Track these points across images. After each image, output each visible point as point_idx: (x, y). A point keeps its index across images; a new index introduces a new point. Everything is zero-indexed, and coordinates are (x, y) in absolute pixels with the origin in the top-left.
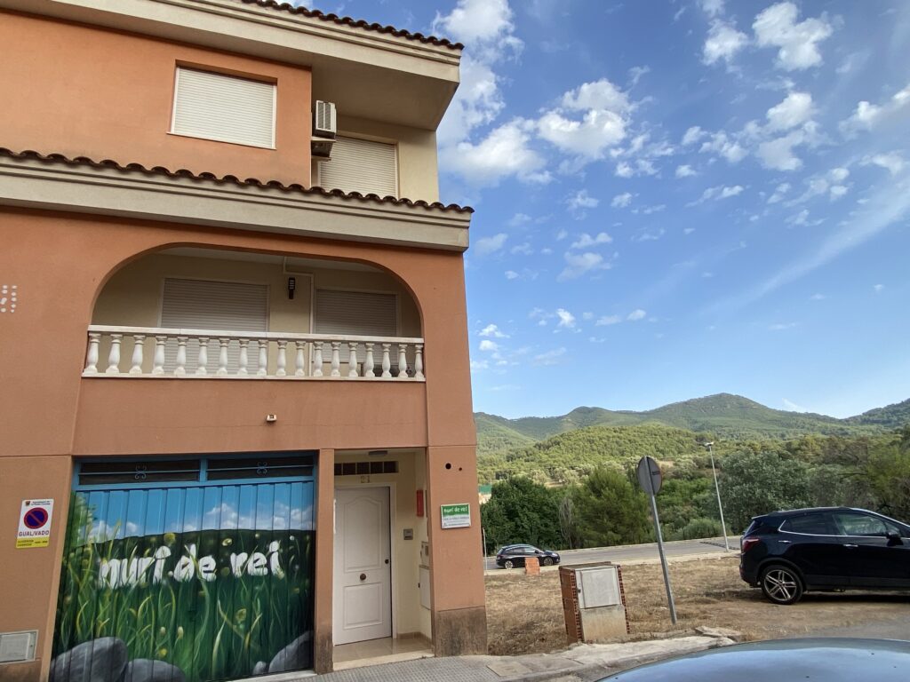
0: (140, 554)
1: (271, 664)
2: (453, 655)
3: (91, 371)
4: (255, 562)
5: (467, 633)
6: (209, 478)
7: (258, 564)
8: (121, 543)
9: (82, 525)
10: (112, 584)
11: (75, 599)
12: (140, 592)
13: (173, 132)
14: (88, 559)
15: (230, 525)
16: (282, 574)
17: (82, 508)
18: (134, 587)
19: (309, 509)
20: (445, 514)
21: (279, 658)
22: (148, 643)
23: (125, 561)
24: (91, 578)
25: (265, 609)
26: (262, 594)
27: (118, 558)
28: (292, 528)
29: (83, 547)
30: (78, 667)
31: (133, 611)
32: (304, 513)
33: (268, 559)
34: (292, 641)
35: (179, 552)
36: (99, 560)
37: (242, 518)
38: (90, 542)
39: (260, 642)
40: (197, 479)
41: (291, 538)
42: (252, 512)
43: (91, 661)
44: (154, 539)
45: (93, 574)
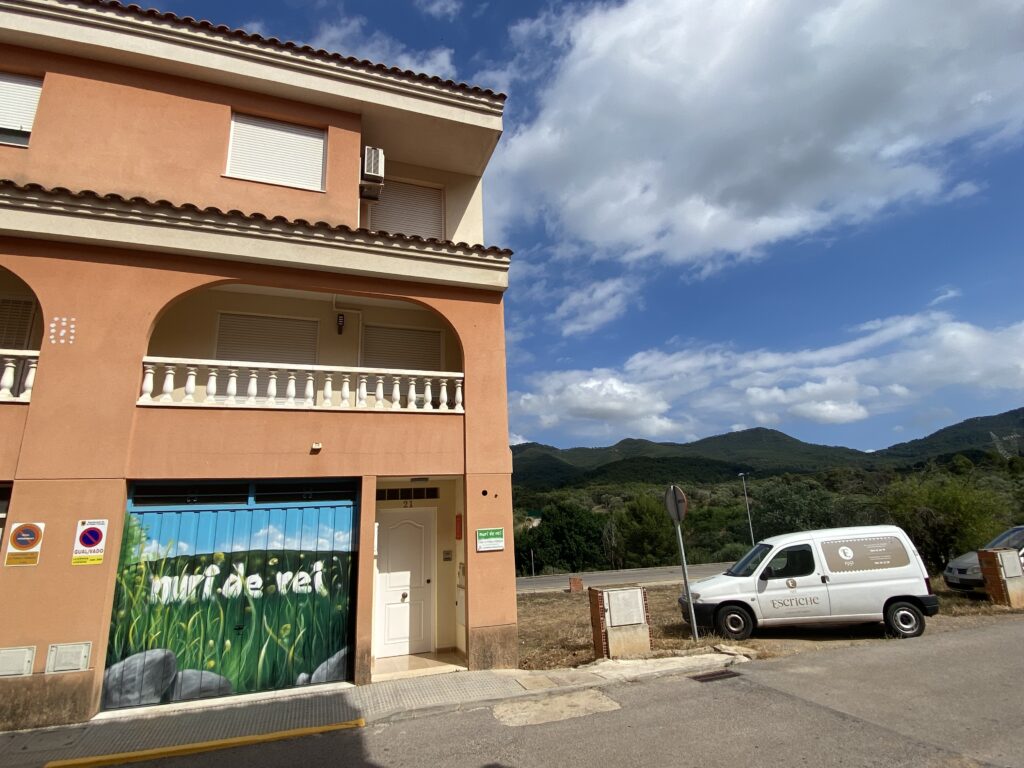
0: (191, 572)
1: (314, 676)
2: (484, 669)
3: (146, 400)
4: (300, 580)
5: (499, 648)
6: (256, 502)
7: (302, 582)
8: (173, 561)
9: (136, 544)
10: (163, 600)
11: (128, 613)
12: (190, 607)
13: (227, 175)
14: (141, 575)
15: (277, 546)
16: (325, 592)
17: (136, 528)
18: (184, 602)
19: (352, 531)
20: (480, 537)
21: (322, 669)
22: (197, 655)
23: (177, 578)
24: (144, 594)
25: (309, 625)
26: (306, 611)
27: (170, 575)
28: (336, 549)
29: (137, 564)
30: (130, 677)
31: (183, 625)
32: (347, 535)
33: (312, 577)
34: (334, 654)
35: (227, 570)
36: (152, 577)
37: (288, 540)
38: (143, 560)
39: (303, 655)
40: (245, 500)
41: (335, 558)
42: (298, 534)
43: (143, 672)
44: (203, 558)
45: (146, 590)
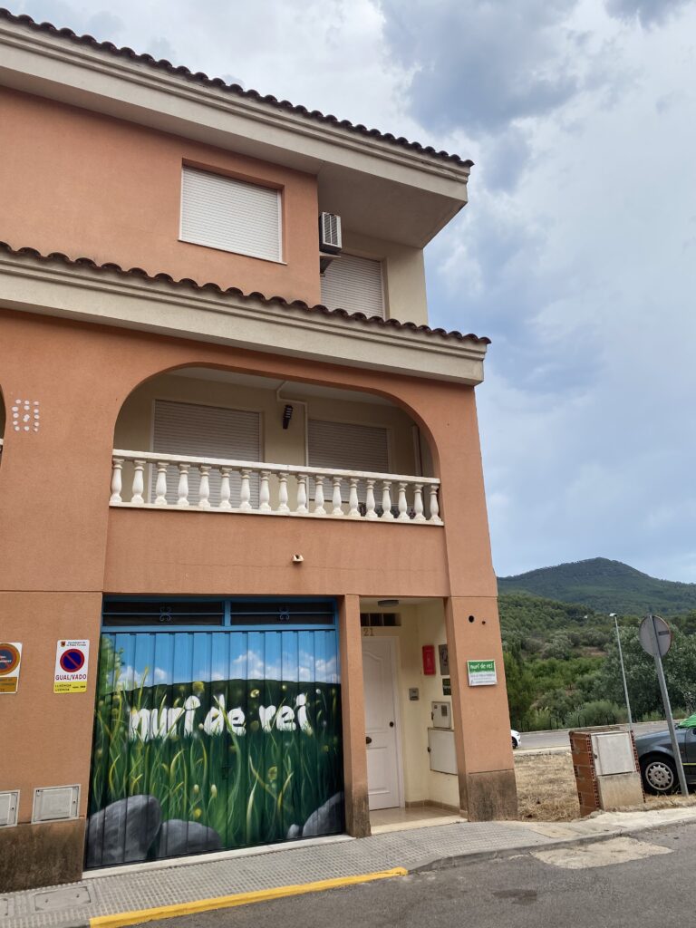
0: (170, 705)
1: (305, 828)
2: (485, 820)
3: (116, 500)
4: (283, 716)
5: (498, 797)
6: (233, 623)
7: (286, 718)
8: (150, 691)
9: (109, 671)
10: (143, 737)
11: (107, 753)
12: (171, 746)
13: (180, 239)
14: (118, 708)
15: (256, 675)
16: (310, 730)
17: (109, 651)
18: (164, 740)
19: (333, 660)
20: (471, 670)
21: (313, 821)
22: (181, 802)
23: (155, 711)
24: (122, 729)
25: (296, 768)
26: (292, 750)
27: (148, 708)
28: (318, 680)
29: (112, 694)
30: (113, 828)
31: (165, 766)
32: (329, 664)
33: (296, 712)
34: (324, 802)
35: (208, 703)
36: (129, 710)
37: (268, 668)
38: (119, 690)
39: (293, 803)
40: (221, 623)
41: (318, 691)
42: (278, 661)
43: (125, 823)
44: (182, 688)
45: (123, 725)
